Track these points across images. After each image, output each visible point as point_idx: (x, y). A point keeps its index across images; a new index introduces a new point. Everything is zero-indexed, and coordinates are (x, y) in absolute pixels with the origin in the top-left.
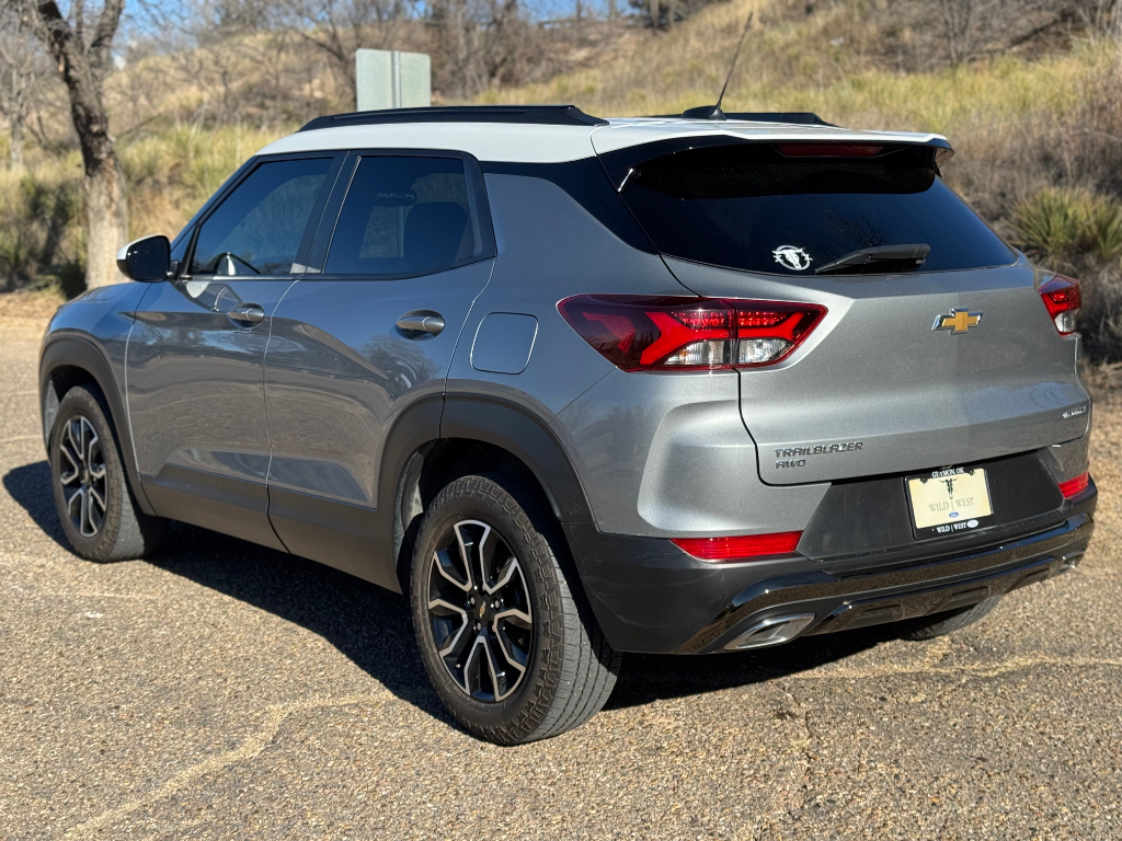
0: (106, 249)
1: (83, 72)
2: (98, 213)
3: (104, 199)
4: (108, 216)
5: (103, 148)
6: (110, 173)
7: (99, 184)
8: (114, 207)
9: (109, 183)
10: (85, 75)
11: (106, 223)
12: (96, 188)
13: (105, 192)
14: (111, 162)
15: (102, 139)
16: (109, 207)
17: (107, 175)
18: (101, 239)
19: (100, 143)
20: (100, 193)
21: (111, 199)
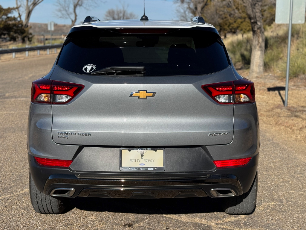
0: (256, 57)
1: (247, 4)
2: (255, 47)
3: (257, 42)
4: (258, 47)
5: (256, 27)
6: (259, 34)
7: (256, 38)
8: (259, 45)
9: (258, 37)
10: (248, 5)
11: (257, 50)
12: (255, 39)
13: (257, 40)
14: (259, 31)
15: (255, 24)
16: (258, 45)
17: (258, 35)
18: (255, 54)
19: (254, 25)
20: (256, 41)
21: (259, 42)
